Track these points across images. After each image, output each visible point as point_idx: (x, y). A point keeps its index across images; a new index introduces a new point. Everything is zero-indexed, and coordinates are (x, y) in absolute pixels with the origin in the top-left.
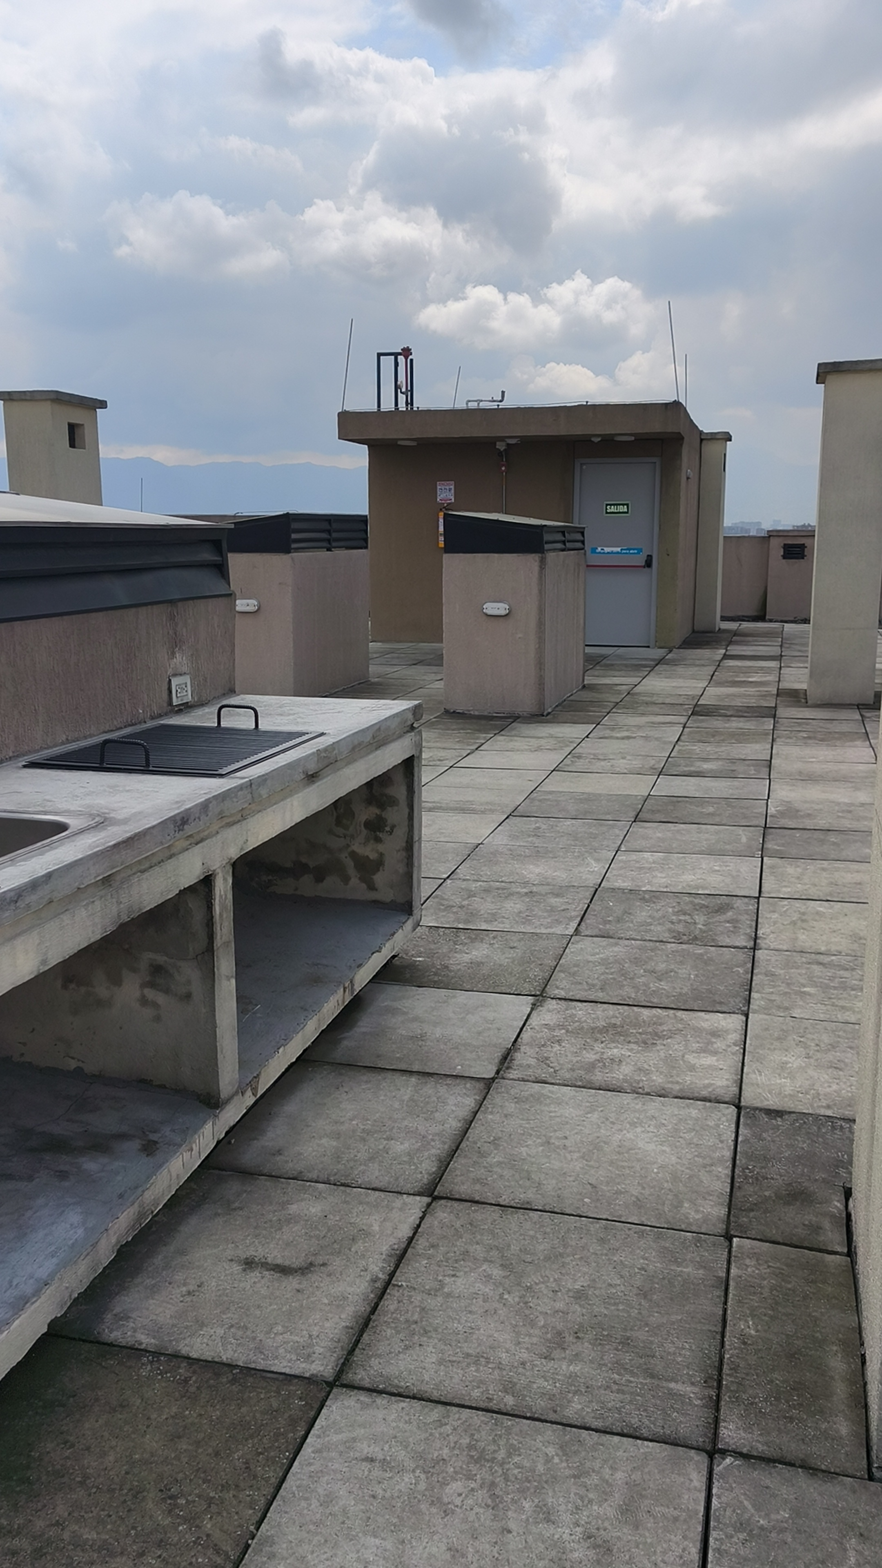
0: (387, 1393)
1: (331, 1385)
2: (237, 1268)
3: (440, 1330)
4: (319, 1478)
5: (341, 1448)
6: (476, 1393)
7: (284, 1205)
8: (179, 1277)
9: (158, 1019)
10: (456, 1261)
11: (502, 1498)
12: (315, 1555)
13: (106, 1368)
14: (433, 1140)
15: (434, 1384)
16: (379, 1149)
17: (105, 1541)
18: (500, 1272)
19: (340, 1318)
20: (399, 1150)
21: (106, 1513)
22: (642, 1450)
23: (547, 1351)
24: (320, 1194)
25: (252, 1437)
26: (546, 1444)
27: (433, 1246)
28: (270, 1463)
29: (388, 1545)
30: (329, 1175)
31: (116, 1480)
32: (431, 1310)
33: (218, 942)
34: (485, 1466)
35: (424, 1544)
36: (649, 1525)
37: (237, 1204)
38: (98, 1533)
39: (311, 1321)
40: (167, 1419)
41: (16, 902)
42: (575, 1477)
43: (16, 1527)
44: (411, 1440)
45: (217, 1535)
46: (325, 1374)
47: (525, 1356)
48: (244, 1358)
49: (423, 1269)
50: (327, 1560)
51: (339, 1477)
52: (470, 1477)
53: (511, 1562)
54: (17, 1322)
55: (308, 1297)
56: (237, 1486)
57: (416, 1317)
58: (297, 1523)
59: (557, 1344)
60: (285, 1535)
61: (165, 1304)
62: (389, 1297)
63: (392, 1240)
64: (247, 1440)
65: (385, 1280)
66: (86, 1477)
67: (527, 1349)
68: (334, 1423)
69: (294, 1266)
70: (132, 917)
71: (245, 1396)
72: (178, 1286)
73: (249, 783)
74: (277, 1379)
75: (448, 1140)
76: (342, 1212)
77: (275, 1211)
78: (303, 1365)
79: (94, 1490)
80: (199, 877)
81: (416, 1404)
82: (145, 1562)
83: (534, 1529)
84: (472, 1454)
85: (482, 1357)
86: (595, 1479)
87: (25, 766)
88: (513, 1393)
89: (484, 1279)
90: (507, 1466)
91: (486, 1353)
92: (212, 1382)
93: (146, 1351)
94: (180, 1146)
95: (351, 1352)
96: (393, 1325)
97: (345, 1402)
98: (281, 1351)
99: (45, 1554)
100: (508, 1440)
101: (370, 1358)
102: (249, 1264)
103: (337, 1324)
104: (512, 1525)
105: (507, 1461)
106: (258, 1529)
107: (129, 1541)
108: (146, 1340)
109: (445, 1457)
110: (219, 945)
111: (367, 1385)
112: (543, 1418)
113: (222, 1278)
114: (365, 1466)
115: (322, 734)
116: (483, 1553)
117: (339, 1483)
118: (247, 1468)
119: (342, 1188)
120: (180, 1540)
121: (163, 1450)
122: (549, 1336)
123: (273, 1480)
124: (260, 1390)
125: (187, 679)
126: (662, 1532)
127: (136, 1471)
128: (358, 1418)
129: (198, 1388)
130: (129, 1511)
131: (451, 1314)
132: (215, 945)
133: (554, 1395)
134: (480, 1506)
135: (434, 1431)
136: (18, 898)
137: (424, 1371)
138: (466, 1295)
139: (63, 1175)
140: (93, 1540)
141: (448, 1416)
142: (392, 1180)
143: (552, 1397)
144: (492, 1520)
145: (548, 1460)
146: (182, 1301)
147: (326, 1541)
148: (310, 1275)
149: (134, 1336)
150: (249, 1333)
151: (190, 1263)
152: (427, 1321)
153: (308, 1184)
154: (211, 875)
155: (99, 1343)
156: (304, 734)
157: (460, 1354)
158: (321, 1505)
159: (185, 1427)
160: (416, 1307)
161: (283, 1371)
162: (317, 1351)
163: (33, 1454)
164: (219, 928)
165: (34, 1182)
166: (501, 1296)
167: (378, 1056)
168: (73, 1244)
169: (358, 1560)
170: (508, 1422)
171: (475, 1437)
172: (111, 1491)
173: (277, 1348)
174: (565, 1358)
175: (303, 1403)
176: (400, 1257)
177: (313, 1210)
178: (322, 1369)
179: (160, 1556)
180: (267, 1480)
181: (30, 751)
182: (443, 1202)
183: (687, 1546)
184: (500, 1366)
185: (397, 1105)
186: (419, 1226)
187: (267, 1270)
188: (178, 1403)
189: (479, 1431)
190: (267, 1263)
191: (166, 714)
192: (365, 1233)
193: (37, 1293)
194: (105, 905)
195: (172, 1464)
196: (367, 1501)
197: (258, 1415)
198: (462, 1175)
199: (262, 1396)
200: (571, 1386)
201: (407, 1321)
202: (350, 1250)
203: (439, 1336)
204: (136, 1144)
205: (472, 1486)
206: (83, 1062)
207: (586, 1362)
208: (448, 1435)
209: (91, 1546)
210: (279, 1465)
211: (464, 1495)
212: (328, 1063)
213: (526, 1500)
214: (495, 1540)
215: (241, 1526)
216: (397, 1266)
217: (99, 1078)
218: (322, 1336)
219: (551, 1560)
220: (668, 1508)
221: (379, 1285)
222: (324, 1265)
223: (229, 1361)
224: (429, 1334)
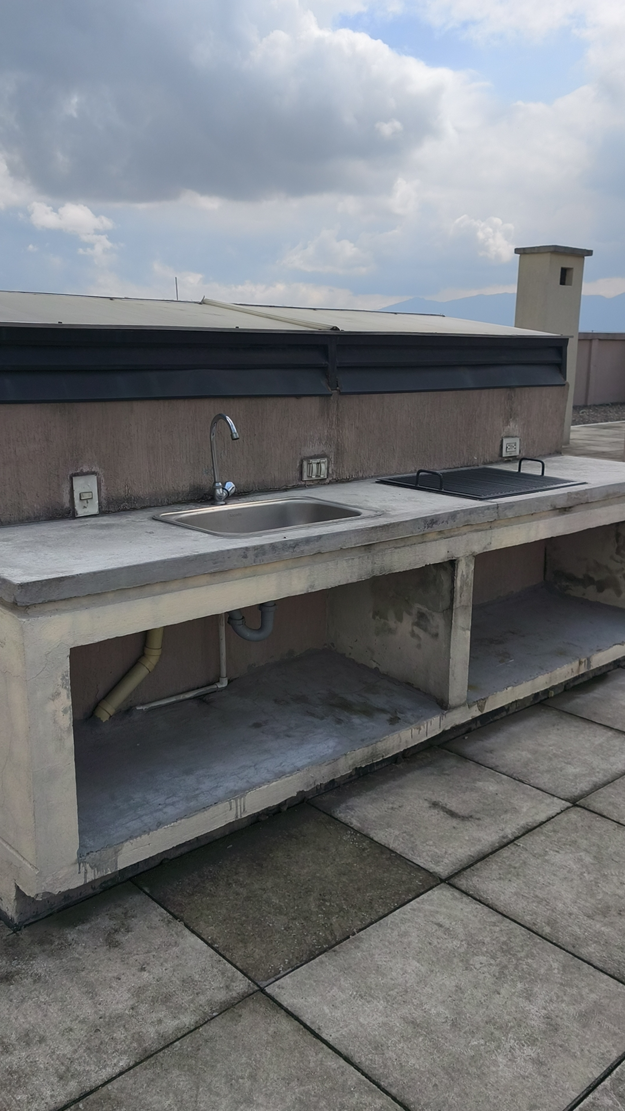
0: (471, 897)
1: (442, 881)
2: (426, 804)
3: (527, 877)
4: (406, 922)
5: (427, 913)
6: (528, 918)
7: (475, 780)
8: (391, 799)
9: (419, 646)
10: (564, 844)
11: (507, 976)
12: (380, 956)
13: (327, 829)
14: (598, 772)
15: (504, 904)
16: (557, 768)
17: (281, 906)
18: (591, 860)
19: (470, 850)
20: (570, 771)
21: (289, 894)
22: (619, 990)
23: (593, 914)
24: (501, 781)
25: (382, 889)
26: (556, 961)
27: (554, 831)
28: (384, 905)
29: (423, 969)
30: (514, 773)
31: (302, 881)
32: (530, 865)
33: (457, 604)
34: (507, 956)
35: (444, 977)
36: (594, 1029)
37: (447, 772)
38: (279, 901)
39: (451, 845)
40: (343, 864)
41: (294, 548)
42: (561, 984)
43: (245, 883)
44: (471, 925)
45: (336, 926)
46: (442, 874)
47: (575, 910)
48: (401, 850)
49: (540, 841)
50: (385, 961)
51: (417, 926)
52: (493, 957)
53: (489, 1008)
54: (274, 783)
55: (458, 833)
56: (360, 908)
57: (517, 865)
58: (380, 938)
59: (602, 912)
60: (371, 941)
61: (376, 810)
62: (507, 849)
63: (530, 820)
64: (378, 889)
65: (510, 839)
66: (288, 874)
67: (579, 907)
68: (431, 900)
69: (460, 814)
70: (384, 573)
71: (390, 869)
72: (389, 803)
73: (496, 506)
74: (413, 867)
75: (609, 775)
76: (508, 795)
77: (468, 782)
78: (432, 865)
79: (289, 882)
80: (444, 559)
81: (486, 909)
82: (294, 923)
83: (515, 999)
84: (503, 947)
85: (546, 901)
86: (575, 991)
87: (377, 482)
88: (552, 927)
89: (576, 860)
90: (521, 962)
91: (549, 900)
92: (377, 855)
93: (352, 828)
94: (411, 724)
95: (464, 869)
96: (499, 864)
97: (444, 892)
98: (425, 854)
99: (251, 900)
100: (531, 949)
101: (474, 875)
102: (435, 805)
103: (466, 852)
104: (503, 991)
105: (523, 959)
106: (358, 932)
107: (292, 910)
108: (355, 823)
109: (485, 942)
110: (457, 606)
111: (463, 889)
112: (563, 947)
113: (415, 807)
114: (436, 927)
115: (585, 483)
116: (475, 997)
117: (415, 929)
118: (370, 902)
119: (517, 782)
120: (317, 920)
121: (333, 877)
122: (600, 906)
123: (380, 914)
124: (400, 868)
125: (517, 441)
126: (600, 1037)
127: (313, 881)
128: (447, 903)
129: (368, 856)
130: (300, 897)
131: (541, 871)
132: (454, 606)
133: (579, 938)
134: (490, 974)
135: (487, 927)
136: (295, 546)
137: (503, 895)
138: (558, 864)
139: (339, 721)
140: (276, 903)
141: (502, 923)
142: (553, 787)
143: (577, 938)
144: (492, 984)
145: (550, 969)
146: (386, 811)
147: (390, 953)
148: (466, 822)
149: (350, 819)
150: (412, 839)
151: (402, 794)
152: (523, 869)
153: (497, 773)
154: (455, 560)
155: (331, 816)
156: (569, 481)
157: (532, 894)
158: (399, 935)
159: (350, 871)
160: (521, 860)
161: (419, 864)
162: (444, 861)
163: (270, 855)
164: (458, 596)
165: (323, 721)
166: (582, 874)
167: (595, 714)
168: (323, 756)
169: (402, 969)
170: (538, 939)
171: (511, 940)
172: (297, 885)
173: (423, 851)
174: (602, 922)
175: (421, 884)
176: (528, 830)
177: (491, 788)
178: (442, 871)
179: (302, 924)
180: (377, 912)
181: (387, 474)
182: (579, 809)
183: (612, 1050)
184: (554, 910)
185: (587, 745)
186: (553, 817)
187: (444, 811)
188: (353, 858)
189: (515, 937)
190: (445, 808)
191: (497, 462)
192: (516, 811)
193: (291, 773)
194: (362, 562)
195: (333, 885)
196: (425, 944)
197: (392, 880)
198: (604, 797)
199: (400, 872)
200: (595, 938)
201: (510, 865)
202: (500, 816)
203: (525, 880)
204: (387, 716)
205: (492, 962)
206: (379, 665)
207: (615, 929)
208: (495, 932)
209: (273, 906)
210: (389, 908)
211: (484, 965)
212: (557, 709)
213: (521, 983)
214: (486, 994)
215: (350, 927)
216: (523, 834)
217: (386, 676)
218: (453, 855)
219: (515, 1018)
220: (615, 1026)
221: (505, 840)
222: (479, 819)
223: (393, 849)
224: (520, 877)
